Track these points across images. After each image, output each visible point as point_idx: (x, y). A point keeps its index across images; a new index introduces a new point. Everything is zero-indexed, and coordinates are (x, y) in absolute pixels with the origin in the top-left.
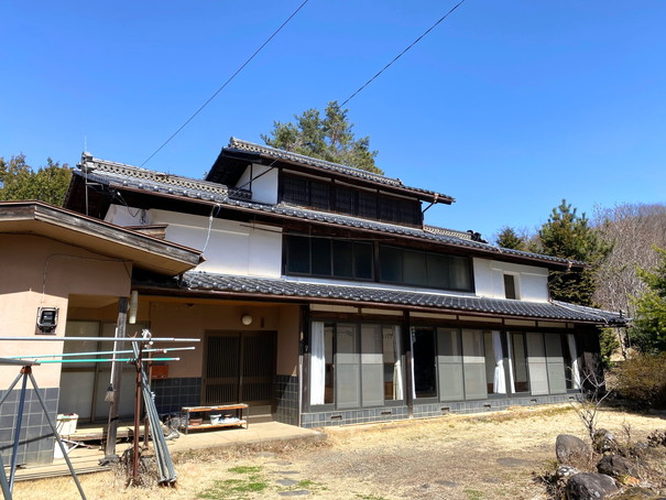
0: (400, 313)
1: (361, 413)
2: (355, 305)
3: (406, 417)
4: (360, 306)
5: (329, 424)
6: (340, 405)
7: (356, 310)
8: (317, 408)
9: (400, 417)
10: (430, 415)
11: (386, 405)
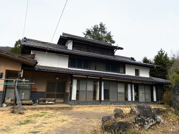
0: (99, 78)
1: (86, 103)
2: (86, 76)
3: (99, 105)
4: (87, 76)
5: (76, 105)
6: (80, 100)
7: (86, 77)
8: (74, 101)
9: (98, 105)
10: (106, 105)
11: (93, 101)
